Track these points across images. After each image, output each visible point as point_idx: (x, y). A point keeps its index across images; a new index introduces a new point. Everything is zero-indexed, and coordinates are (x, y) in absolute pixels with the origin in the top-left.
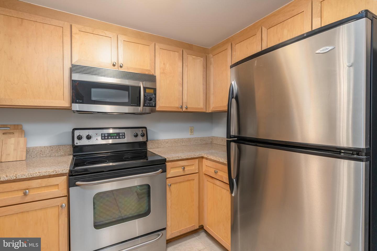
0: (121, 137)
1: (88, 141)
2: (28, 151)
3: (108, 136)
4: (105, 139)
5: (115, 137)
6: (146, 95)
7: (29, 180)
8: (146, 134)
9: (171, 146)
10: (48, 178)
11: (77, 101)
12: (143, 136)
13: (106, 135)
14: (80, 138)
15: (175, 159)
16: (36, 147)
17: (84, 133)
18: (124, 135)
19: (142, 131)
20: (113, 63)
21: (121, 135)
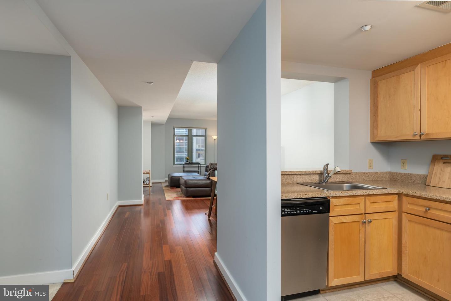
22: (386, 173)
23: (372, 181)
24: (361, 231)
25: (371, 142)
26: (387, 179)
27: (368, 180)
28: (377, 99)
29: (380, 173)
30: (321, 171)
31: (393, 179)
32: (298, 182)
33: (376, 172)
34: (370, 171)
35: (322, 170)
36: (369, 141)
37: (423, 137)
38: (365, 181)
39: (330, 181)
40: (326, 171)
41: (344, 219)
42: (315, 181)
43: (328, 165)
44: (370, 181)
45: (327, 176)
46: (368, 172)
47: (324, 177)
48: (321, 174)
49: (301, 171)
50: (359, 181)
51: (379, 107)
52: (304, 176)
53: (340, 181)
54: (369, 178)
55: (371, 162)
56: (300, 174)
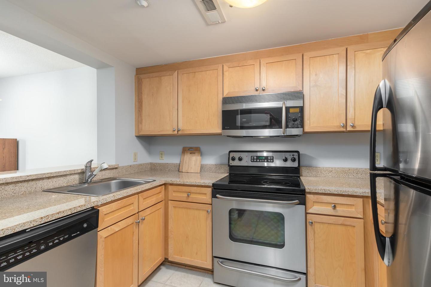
0: (269, 160)
1: (240, 162)
2: (202, 167)
3: (257, 159)
4: (254, 161)
5: (263, 160)
6: (290, 116)
7: (191, 186)
8: (297, 159)
9: (336, 176)
10: (201, 187)
11: (226, 127)
12: (294, 160)
13: (255, 158)
14: (233, 159)
15: (321, 192)
16: (207, 164)
17: (237, 155)
18: (273, 159)
19: (293, 155)
20: (256, 88)
21: (269, 158)
22: (148, 164)
23: (137, 172)
24: (134, 233)
25: (136, 136)
26: (148, 169)
27: (134, 172)
28: (141, 96)
29: (144, 164)
30: (82, 169)
31: (154, 169)
32: (46, 188)
33: (140, 164)
34: (135, 163)
35: (84, 167)
36: (134, 135)
37: (180, 133)
38: (131, 174)
39: (95, 179)
40: (88, 169)
41: (116, 228)
42: (74, 183)
43: (91, 161)
44: (135, 173)
45: (90, 175)
46: (134, 165)
47: (86, 176)
48: (83, 173)
49: (51, 173)
50: (125, 175)
51: (144, 103)
52: (55, 179)
53: (106, 177)
54: (134, 171)
55: (135, 155)
56: (49, 178)
